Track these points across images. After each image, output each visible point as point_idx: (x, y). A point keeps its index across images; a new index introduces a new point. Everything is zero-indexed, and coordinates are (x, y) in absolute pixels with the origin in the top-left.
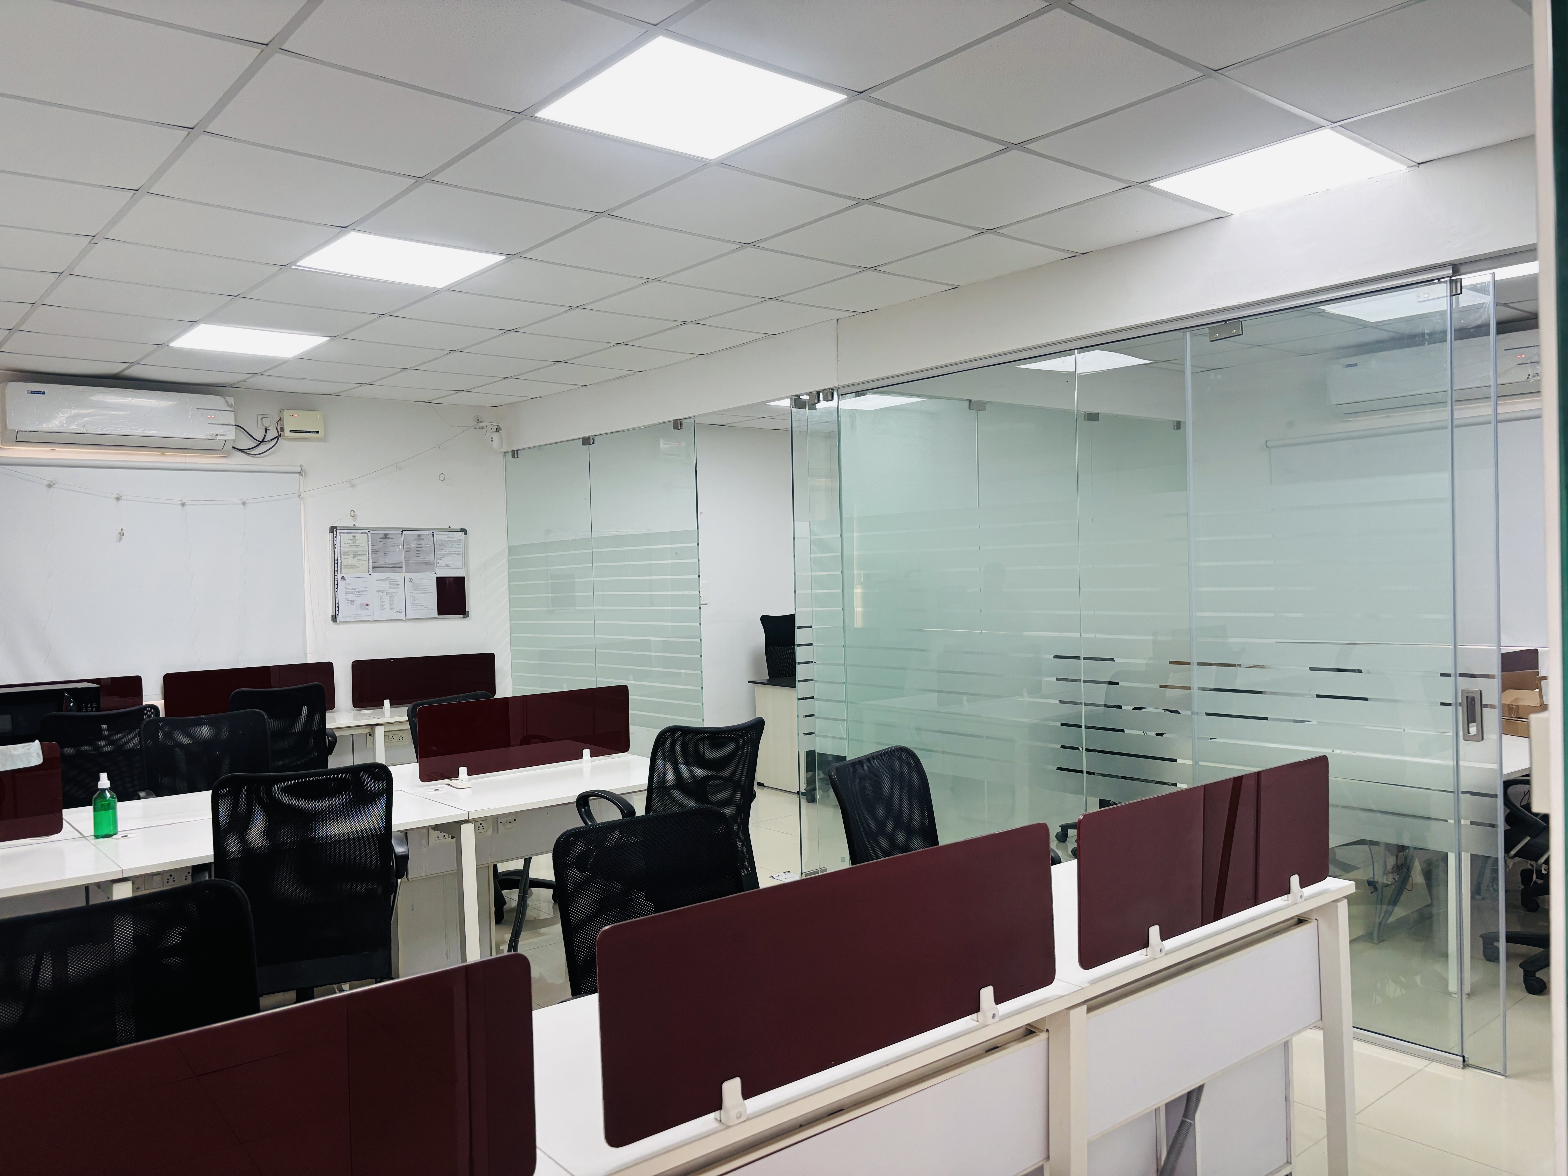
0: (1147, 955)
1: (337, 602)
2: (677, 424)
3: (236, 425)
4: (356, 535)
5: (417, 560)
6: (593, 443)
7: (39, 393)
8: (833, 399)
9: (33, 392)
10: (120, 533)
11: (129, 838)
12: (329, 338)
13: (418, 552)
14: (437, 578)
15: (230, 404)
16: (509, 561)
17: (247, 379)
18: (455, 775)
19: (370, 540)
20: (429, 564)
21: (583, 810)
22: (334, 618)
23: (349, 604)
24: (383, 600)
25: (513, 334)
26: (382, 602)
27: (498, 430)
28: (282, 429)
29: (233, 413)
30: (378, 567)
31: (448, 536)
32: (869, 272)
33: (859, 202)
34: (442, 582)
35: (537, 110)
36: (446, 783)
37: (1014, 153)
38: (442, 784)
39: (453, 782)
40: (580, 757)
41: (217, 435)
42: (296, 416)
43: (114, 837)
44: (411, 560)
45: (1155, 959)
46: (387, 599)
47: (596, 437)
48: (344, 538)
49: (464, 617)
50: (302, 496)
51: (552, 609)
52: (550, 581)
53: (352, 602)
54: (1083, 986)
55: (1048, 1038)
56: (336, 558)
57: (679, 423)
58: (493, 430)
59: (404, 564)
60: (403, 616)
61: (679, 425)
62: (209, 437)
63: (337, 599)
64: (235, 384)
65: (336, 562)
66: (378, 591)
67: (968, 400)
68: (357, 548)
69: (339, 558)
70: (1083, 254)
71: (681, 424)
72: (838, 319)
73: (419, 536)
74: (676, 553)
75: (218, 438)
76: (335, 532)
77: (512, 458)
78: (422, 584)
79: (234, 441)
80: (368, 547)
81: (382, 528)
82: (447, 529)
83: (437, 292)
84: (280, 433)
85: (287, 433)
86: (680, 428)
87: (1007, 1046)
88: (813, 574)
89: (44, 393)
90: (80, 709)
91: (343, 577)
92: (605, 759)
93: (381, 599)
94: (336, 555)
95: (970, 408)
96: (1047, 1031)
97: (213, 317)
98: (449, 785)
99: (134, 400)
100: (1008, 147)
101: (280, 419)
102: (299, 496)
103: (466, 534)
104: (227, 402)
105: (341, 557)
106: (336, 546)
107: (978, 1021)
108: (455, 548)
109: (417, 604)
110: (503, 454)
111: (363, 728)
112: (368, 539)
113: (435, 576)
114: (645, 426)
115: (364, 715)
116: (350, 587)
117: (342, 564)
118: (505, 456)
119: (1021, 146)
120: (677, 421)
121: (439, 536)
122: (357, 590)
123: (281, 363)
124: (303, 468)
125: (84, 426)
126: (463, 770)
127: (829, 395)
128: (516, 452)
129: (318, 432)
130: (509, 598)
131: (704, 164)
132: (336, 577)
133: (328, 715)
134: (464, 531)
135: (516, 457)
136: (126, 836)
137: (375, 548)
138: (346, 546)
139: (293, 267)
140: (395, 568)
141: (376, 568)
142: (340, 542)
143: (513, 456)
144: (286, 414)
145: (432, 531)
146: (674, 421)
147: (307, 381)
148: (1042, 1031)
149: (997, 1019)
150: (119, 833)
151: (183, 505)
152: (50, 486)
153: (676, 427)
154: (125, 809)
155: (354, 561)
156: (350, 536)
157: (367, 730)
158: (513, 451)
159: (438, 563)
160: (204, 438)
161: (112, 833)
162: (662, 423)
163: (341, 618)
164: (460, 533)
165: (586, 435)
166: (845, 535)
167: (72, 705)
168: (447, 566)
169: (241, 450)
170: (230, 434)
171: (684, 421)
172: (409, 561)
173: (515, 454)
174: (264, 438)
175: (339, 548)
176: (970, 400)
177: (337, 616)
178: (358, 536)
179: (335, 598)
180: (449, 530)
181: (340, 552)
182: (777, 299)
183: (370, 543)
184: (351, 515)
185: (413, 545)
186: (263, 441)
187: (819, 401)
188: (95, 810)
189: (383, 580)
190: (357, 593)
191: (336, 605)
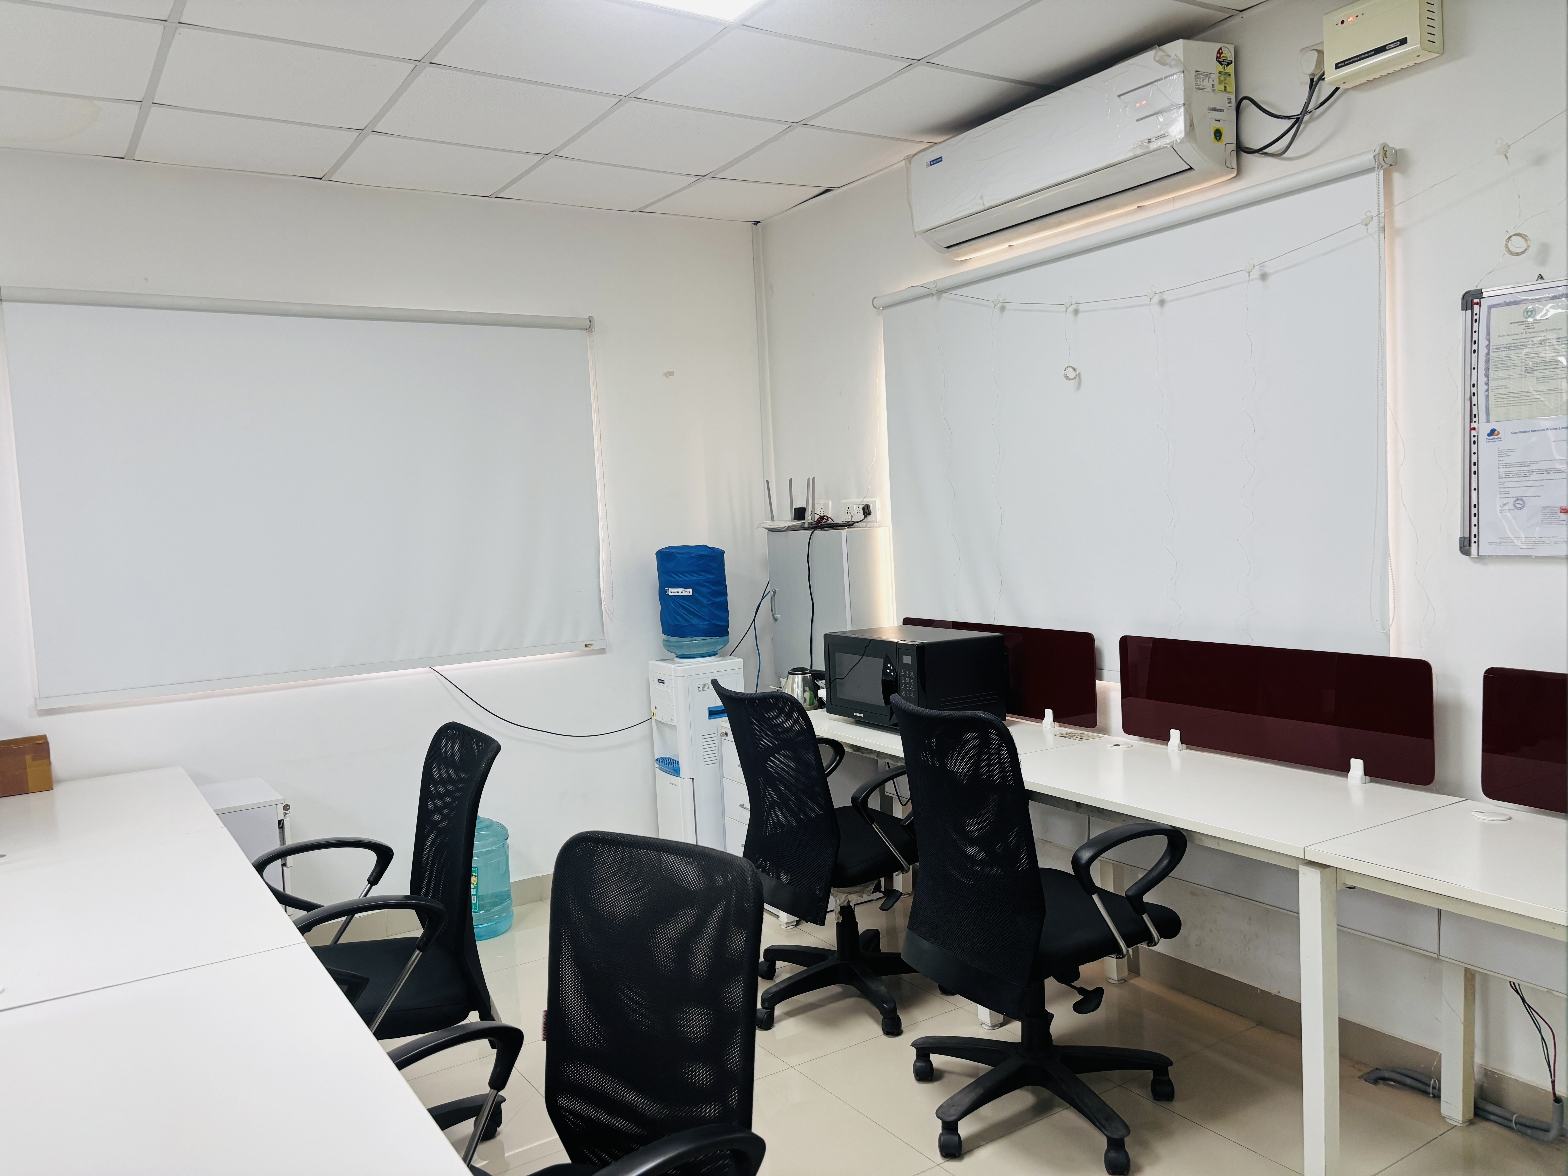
1: (1474, 502)
4: (1536, 306)
22: (1465, 546)
23: (1512, 505)
42: (1350, 19)
48: (1500, 321)
53: (1520, 502)
56: (1474, 380)
63: (1474, 493)
65: (1475, 389)
68: (1535, 345)
69: (1484, 379)
76: (1475, 308)
85: (1333, 74)
91: (1492, 432)
94: (1473, 372)
105: (1487, 376)
106: (1476, 350)
116: (1514, 458)
117: (1491, 396)
122: (1533, 467)
129: (1406, 42)
132: (1473, 433)
138: (1505, 341)
142: (1488, 334)
144: (1329, 25)
155: (1527, 385)
156: (1518, 313)
163: (1486, 545)
174: (1307, 105)
175: (1488, 351)
177: (1473, 540)
179: (1471, 487)
181: (1487, 361)
186: (1302, 114)
190: (1534, 476)
191: (1472, 511)
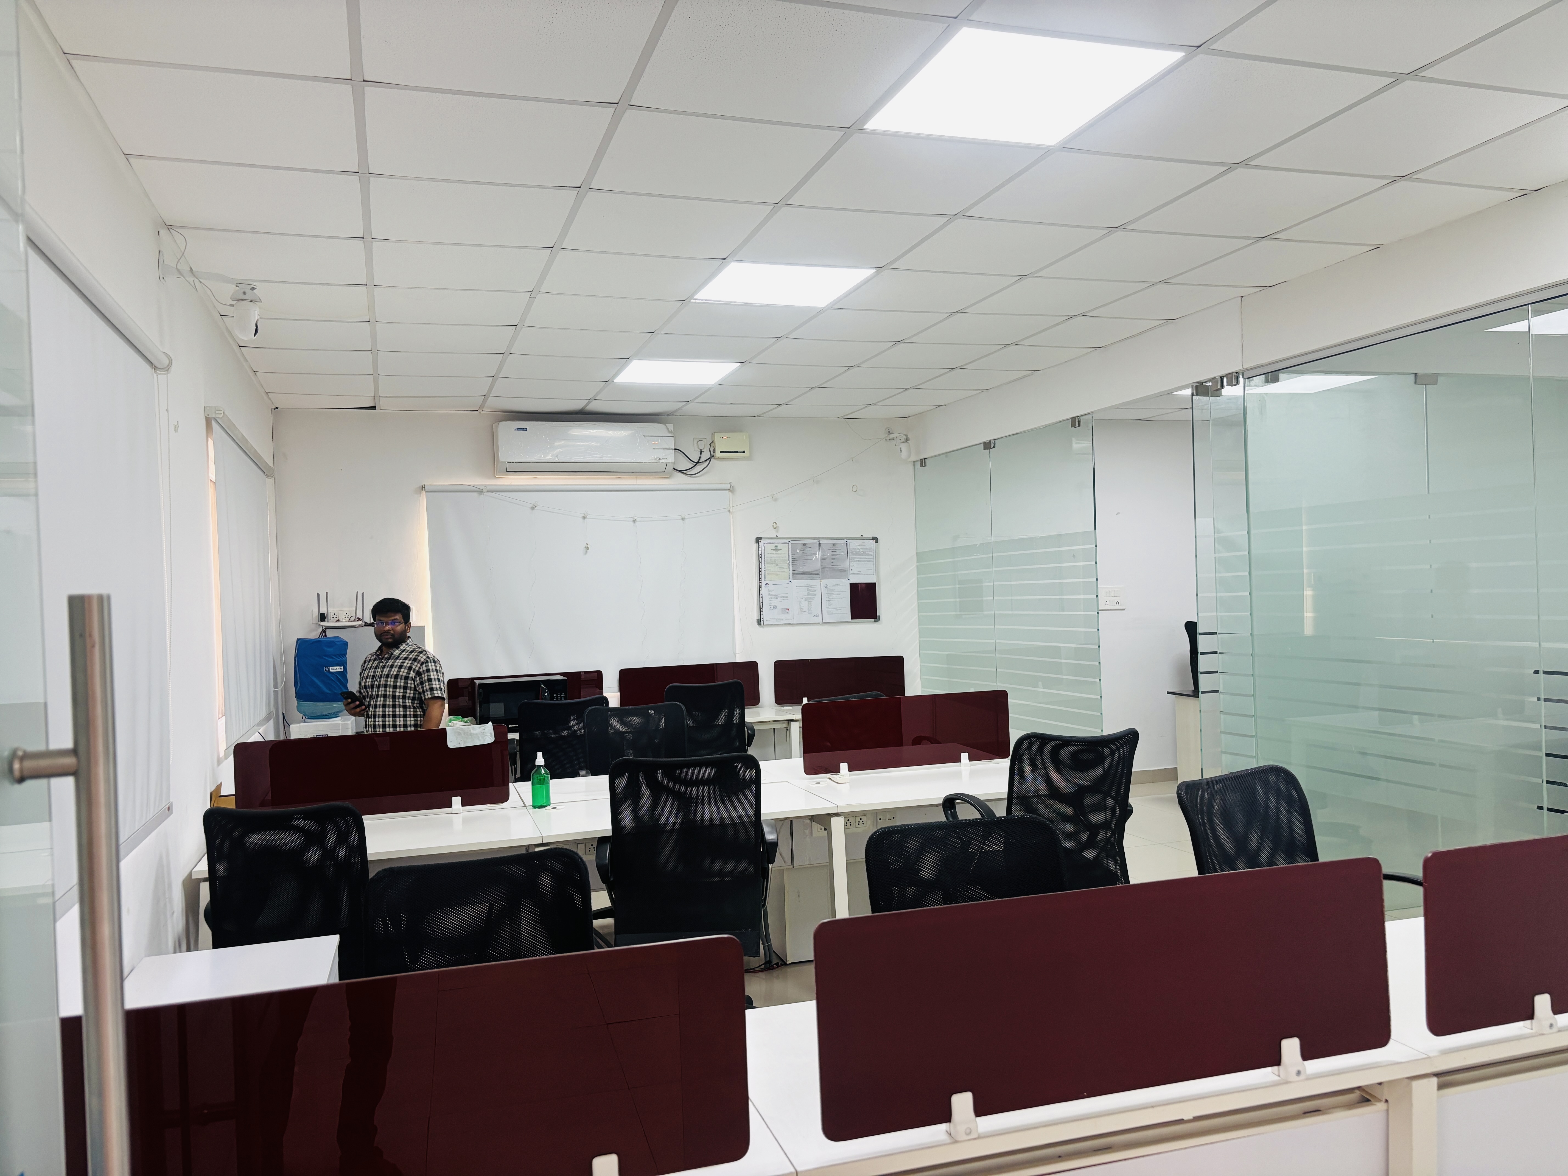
0: (1532, 1029)
1: (761, 607)
2: (1075, 422)
3: (675, 449)
4: (778, 545)
5: (832, 568)
6: (994, 447)
7: (523, 429)
8: (1238, 382)
9: (518, 429)
10: (586, 547)
11: (558, 809)
12: (740, 364)
13: (833, 560)
14: (850, 584)
15: (670, 430)
16: (917, 566)
17: (683, 406)
18: (837, 770)
19: (790, 549)
20: (843, 571)
21: (949, 812)
22: (759, 622)
23: (772, 608)
24: (802, 605)
25: (902, 345)
26: (800, 606)
27: (907, 440)
28: (714, 451)
29: (673, 438)
30: (797, 574)
31: (860, 544)
32: (1264, 242)
33: (1231, 167)
34: (855, 588)
35: (865, 123)
36: (828, 777)
37: (1408, 85)
38: (824, 779)
39: (834, 777)
40: (958, 760)
41: (660, 459)
42: (725, 438)
43: (546, 808)
44: (827, 568)
45: (1543, 1034)
46: (805, 604)
47: (996, 441)
48: (767, 548)
49: (875, 621)
50: (731, 510)
51: (959, 613)
52: (958, 586)
53: (775, 607)
54: (1431, 1055)
55: (1387, 1110)
56: (761, 567)
57: (1077, 420)
58: (901, 441)
59: (820, 571)
60: (819, 620)
61: (1077, 423)
62: (654, 461)
63: (761, 604)
64: (676, 411)
65: (761, 570)
66: (797, 597)
67: (1414, 373)
68: (779, 557)
69: (763, 567)
70: (1536, 191)
71: (1079, 421)
72: (1242, 297)
73: (834, 545)
74: (1074, 556)
75: (661, 461)
76: (760, 543)
77: (920, 466)
78: (836, 590)
79: (674, 463)
80: (789, 556)
81: (799, 538)
82: (860, 538)
83: (821, 311)
84: (712, 454)
85: (718, 454)
86: (1077, 425)
87: (1331, 1110)
88: (1218, 575)
89: (526, 430)
90: (552, 699)
91: (766, 584)
92: (985, 764)
93: (800, 603)
94: (760, 564)
95: (1415, 383)
96: (1387, 1101)
97: (642, 353)
98: (830, 779)
99: (595, 431)
100: (1398, 79)
101: (713, 442)
102: (729, 511)
103: (877, 542)
104: (668, 429)
105: (765, 565)
106: (760, 556)
107: (1279, 1076)
108: (867, 555)
109: (832, 608)
110: (912, 463)
111: (780, 723)
112: (789, 548)
113: (849, 582)
114: (1042, 426)
115: (783, 711)
116: (773, 593)
117: (766, 572)
118: (914, 465)
119: (1414, 74)
120: (1074, 419)
121: (852, 545)
122: (779, 596)
123: (706, 391)
124: (732, 485)
125: (557, 456)
126: (844, 766)
127: (1234, 378)
128: (924, 461)
129: (744, 452)
130: (918, 603)
131: (1046, 153)
132: (760, 584)
133: (747, 711)
134: (875, 539)
135: (924, 465)
136: (556, 808)
137: (795, 556)
138: (770, 555)
139: (692, 301)
140: (813, 575)
141: (795, 575)
142: (764, 552)
143: (921, 465)
144: (717, 437)
145: (845, 540)
146: (1072, 418)
147: (732, 405)
148: (1380, 1101)
149: (1302, 1077)
150: (551, 805)
151: (634, 521)
152: (533, 508)
153: (1073, 425)
154: (556, 785)
155: (777, 569)
156: (772, 546)
157: (785, 725)
158: (921, 460)
159: (852, 570)
160: (650, 462)
161: (545, 804)
162: (1059, 422)
163: (765, 622)
164: (872, 541)
165: (987, 439)
166: (1252, 532)
167: (546, 694)
168: (858, 573)
169: (680, 471)
170: (670, 457)
171: (1081, 418)
172: (825, 568)
173: (923, 462)
174: (699, 459)
175: (763, 557)
176: (1416, 374)
177: (762, 619)
180: (862, 538)
181: (765, 561)
182: (1165, 282)
183: (790, 552)
184: (773, 527)
185: (829, 554)
186: (698, 462)
187: (1223, 387)
188: (532, 785)
189: (802, 586)
190: (779, 599)
191: (761, 610)
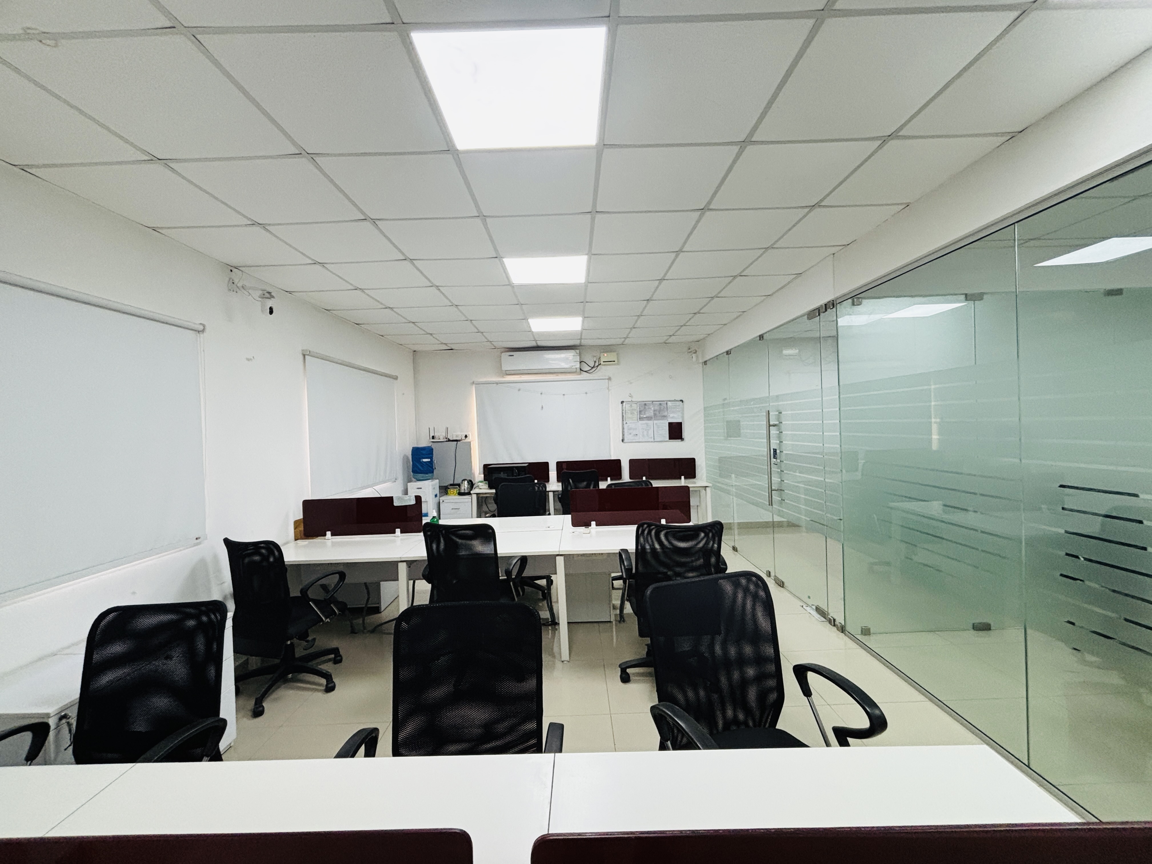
3: (581, 361)
5: (660, 415)
6: (730, 354)
7: (512, 355)
9: (510, 356)
10: (542, 407)
12: (580, 317)
13: (661, 411)
15: (579, 353)
16: (704, 414)
17: (580, 341)
18: (589, 525)
20: (665, 416)
22: (623, 441)
26: (642, 433)
27: (695, 352)
28: (601, 361)
29: (580, 356)
31: (674, 403)
32: (817, 210)
33: (741, 146)
34: (670, 425)
35: (453, 144)
39: (587, 529)
41: (572, 366)
42: (605, 355)
46: (645, 433)
47: (730, 351)
48: (627, 406)
49: (681, 441)
50: (609, 389)
51: (726, 438)
52: (726, 423)
53: (630, 434)
57: (762, 337)
58: (699, 353)
59: (653, 417)
60: (653, 440)
62: (570, 367)
64: (580, 344)
65: (623, 416)
66: (642, 429)
68: (632, 410)
70: (1021, 132)
72: (833, 253)
73: (660, 404)
76: (623, 404)
77: (704, 365)
78: (662, 426)
79: (581, 368)
80: (637, 410)
81: (644, 401)
84: (600, 363)
85: (603, 363)
86: (762, 339)
89: (514, 355)
91: (626, 423)
94: (623, 414)
98: (585, 530)
100: (818, 17)
101: (600, 357)
104: (577, 351)
105: (625, 414)
106: (623, 410)
108: (677, 408)
109: (658, 435)
110: (700, 363)
112: (637, 406)
113: (668, 422)
116: (630, 427)
117: (626, 418)
118: (702, 364)
120: (760, 336)
122: (632, 428)
124: (609, 377)
126: (594, 523)
129: (614, 361)
130: (704, 432)
132: (623, 423)
134: (682, 401)
137: (640, 410)
138: (628, 409)
139: (513, 285)
140: (649, 418)
141: (641, 419)
142: (625, 408)
144: (602, 355)
145: (666, 402)
146: (758, 336)
151: (564, 395)
152: (520, 390)
153: (760, 339)
155: (631, 416)
156: (629, 405)
159: (670, 416)
160: (568, 368)
162: (754, 338)
163: (626, 440)
164: (680, 402)
165: (728, 349)
166: (841, 396)
168: (672, 418)
169: (585, 371)
170: (579, 365)
171: (764, 335)
172: (657, 415)
173: (705, 363)
177: (624, 439)
178: (633, 405)
179: (623, 432)
180: (675, 401)
181: (625, 412)
182: (772, 247)
183: (638, 408)
184: (630, 396)
185: (657, 408)
186: (593, 367)
189: (644, 424)
190: (632, 430)
191: (623, 435)
